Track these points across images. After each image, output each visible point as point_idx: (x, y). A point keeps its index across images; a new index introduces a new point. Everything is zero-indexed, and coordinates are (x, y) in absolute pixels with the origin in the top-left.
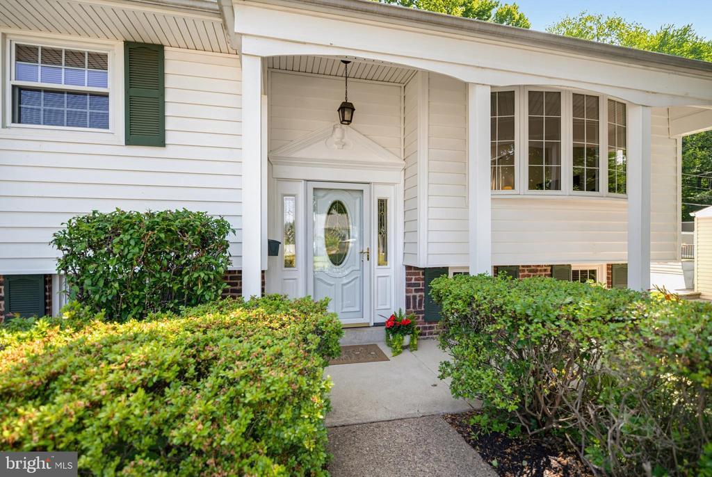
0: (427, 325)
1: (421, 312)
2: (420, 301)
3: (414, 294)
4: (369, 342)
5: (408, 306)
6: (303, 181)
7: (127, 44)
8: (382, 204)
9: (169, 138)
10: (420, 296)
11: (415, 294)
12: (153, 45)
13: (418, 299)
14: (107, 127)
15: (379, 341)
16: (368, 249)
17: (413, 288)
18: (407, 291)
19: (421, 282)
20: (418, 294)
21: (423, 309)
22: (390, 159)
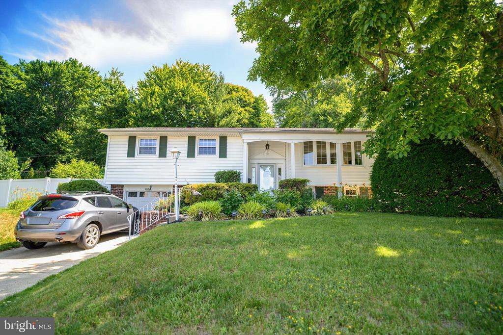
6: (257, 164)
7: (219, 137)
8: (280, 170)
9: (227, 156)
12: (224, 136)
14: (216, 154)
22: (281, 157)
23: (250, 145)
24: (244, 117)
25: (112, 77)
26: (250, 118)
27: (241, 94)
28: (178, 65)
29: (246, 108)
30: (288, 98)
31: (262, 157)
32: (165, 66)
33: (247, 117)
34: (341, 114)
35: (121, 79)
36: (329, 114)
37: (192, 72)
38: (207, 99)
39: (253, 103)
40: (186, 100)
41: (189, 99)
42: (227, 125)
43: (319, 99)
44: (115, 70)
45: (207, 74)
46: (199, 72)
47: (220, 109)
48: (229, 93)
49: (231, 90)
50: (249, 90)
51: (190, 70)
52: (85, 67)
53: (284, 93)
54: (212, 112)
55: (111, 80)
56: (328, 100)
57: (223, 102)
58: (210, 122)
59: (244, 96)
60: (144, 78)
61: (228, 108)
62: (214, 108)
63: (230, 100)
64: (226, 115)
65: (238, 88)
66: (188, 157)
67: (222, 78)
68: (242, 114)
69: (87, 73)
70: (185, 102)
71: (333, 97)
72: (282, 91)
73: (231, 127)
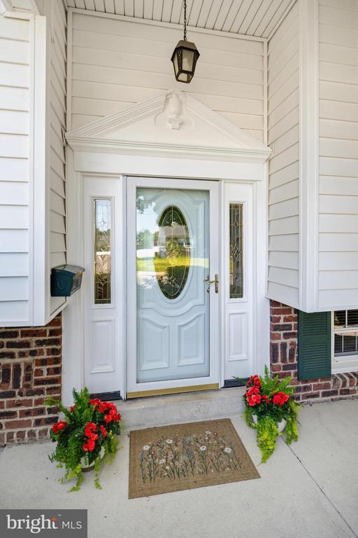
0: (301, 385)
1: (293, 367)
2: (292, 351)
3: (283, 340)
4: (220, 415)
5: (274, 358)
6: (121, 177)
8: (236, 212)
10: (292, 344)
11: (285, 341)
13: (288, 348)
15: (234, 414)
16: (216, 276)
17: (282, 333)
18: (273, 337)
19: (293, 323)
20: (288, 341)
21: (295, 362)
22: (247, 144)
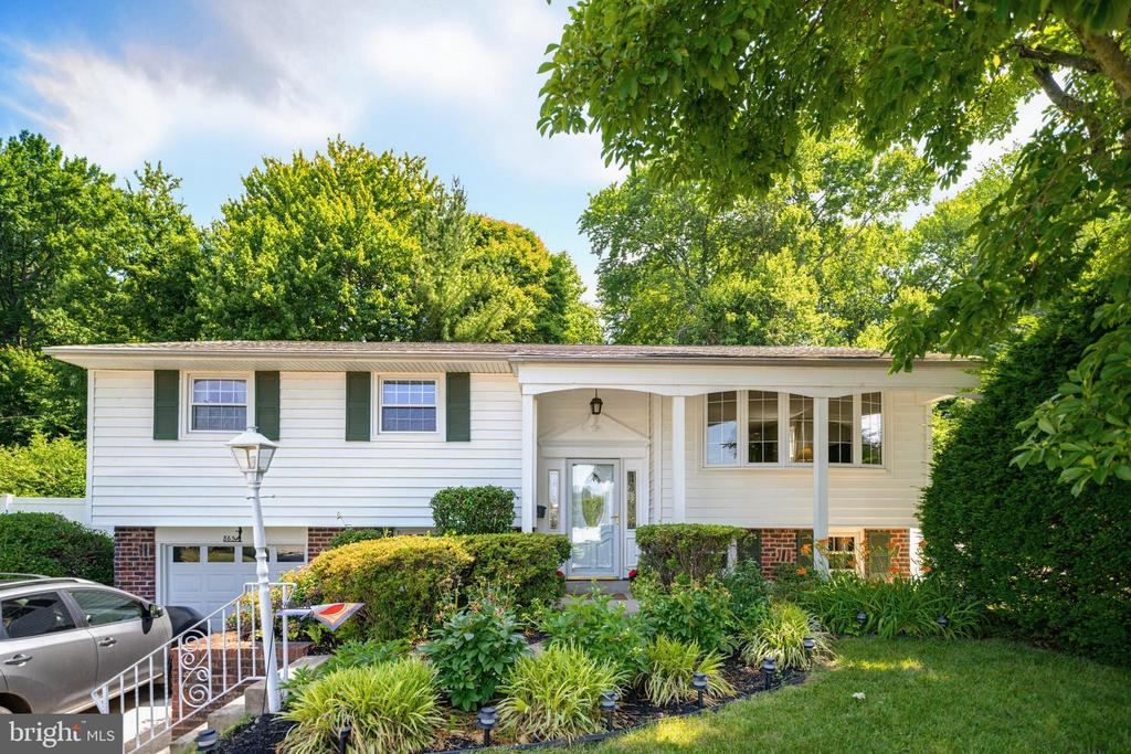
4: (617, 591)
6: (564, 459)
7: (447, 374)
8: (632, 476)
9: (473, 435)
12: (463, 373)
14: (435, 430)
22: (636, 437)
23: (542, 400)
24: (523, 314)
25: (149, 191)
26: (540, 316)
27: (513, 245)
28: (334, 155)
29: (529, 287)
30: (640, 262)
31: (581, 434)
32: (299, 160)
33: (531, 313)
34: (781, 305)
35: (176, 196)
36: (750, 306)
37: (374, 177)
38: (419, 258)
39: (547, 275)
40: (356, 260)
41: (362, 254)
42: (479, 336)
43: (722, 263)
44: (154, 169)
45: (417, 187)
46: (393, 178)
47: (456, 289)
48: (479, 243)
49: (485, 234)
50: (537, 236)
51: (367, 173)
52: (71, 160)
53: (628, 245)
54: (433, 296)
55: (145, 199)
56: (747, 267)
57: (464, 268)
58: (429, 327)
59: (523, 253)
60: (239, 194)
61: (479, 284)
62: (437, 284)
63: (485, 262)
64: (475, 305)
65: (504, 230)
66: (348, 439)
67: (460, 197)
68: (518, 305)
69: (76, 178)
70: (352, 264)
71: (761, 257)
72: (624, 241)
73: (487, 341)
